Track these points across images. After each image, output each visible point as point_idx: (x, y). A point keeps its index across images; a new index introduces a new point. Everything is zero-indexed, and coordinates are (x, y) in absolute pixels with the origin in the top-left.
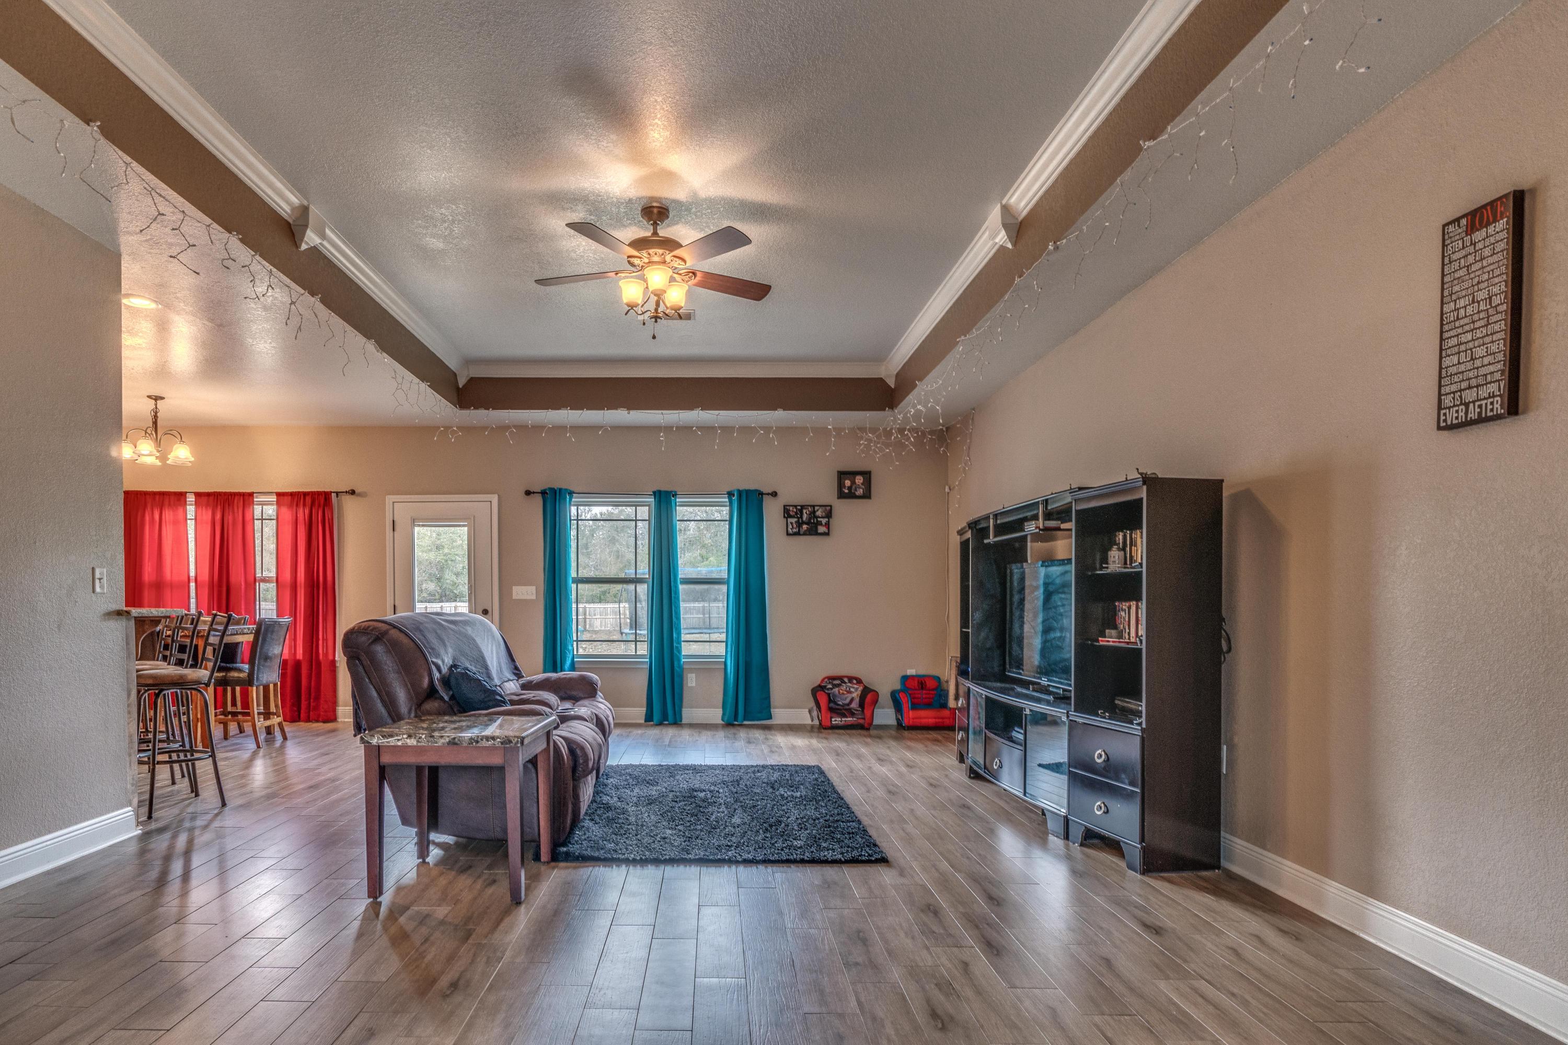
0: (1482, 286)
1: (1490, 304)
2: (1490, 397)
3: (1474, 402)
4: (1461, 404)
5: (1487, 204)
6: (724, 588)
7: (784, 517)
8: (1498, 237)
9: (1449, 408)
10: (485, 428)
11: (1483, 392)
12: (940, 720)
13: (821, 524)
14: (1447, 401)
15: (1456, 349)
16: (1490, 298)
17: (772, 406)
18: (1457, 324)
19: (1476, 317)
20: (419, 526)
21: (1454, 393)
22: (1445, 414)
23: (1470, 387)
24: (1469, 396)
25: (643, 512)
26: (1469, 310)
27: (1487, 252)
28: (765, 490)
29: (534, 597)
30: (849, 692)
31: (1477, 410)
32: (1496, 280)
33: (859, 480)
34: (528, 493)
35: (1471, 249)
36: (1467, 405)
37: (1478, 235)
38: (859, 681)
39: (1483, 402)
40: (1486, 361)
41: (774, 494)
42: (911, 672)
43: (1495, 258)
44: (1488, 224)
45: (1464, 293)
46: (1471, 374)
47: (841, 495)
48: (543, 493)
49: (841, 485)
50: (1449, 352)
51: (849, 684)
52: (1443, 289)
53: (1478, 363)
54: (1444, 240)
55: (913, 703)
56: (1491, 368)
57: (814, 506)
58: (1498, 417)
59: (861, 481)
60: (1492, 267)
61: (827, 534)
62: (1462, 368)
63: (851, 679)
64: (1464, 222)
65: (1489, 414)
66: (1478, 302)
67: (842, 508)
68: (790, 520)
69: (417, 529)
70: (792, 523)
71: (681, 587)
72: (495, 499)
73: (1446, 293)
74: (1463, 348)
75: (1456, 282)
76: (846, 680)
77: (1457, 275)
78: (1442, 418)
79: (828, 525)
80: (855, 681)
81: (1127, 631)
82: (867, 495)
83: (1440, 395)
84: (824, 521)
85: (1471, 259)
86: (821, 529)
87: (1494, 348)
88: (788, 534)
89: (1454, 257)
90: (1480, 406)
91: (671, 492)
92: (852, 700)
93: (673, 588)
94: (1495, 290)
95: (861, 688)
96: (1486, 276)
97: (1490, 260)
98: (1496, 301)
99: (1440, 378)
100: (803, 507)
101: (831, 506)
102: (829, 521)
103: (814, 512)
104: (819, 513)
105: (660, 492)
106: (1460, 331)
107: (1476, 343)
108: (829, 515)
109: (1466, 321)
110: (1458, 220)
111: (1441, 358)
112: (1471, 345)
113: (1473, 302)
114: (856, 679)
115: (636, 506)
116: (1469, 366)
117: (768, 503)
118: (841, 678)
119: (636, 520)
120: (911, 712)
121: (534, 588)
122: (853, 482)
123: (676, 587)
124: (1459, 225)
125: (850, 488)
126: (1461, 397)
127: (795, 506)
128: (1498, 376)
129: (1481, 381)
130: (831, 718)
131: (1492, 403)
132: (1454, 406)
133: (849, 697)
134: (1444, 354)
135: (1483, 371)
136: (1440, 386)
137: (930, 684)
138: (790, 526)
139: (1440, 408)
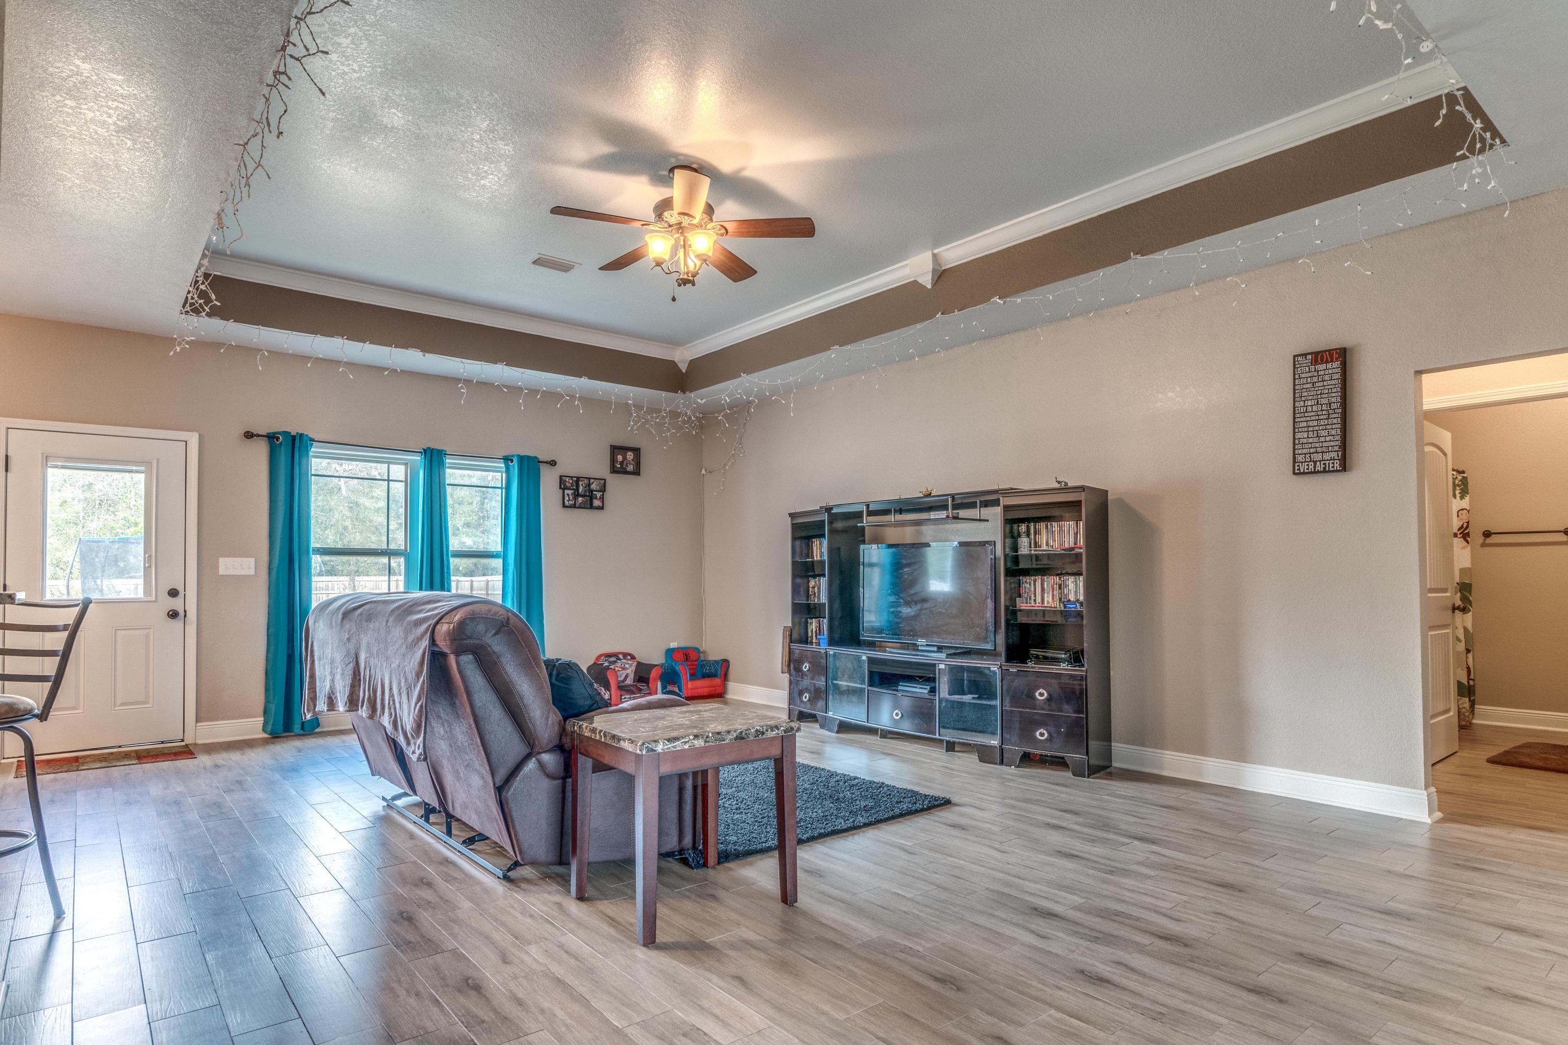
0: (1324, 396)
1: (1330, 407)
2: (1331, 460)
3: (1320, 461)
4: (1310, 461)
5: (1327, 351)
6: (498, 563)
7: (560, 488)
8: (1334, 371)
9: (1302, 462)
10: (220, 345)
11: (1327, 456)
12: (713, 689)
13: (596, 498)
14: (1300, 458)
15: (1306, 429)
16: (1330, 404)
17: (577, 372)
18: (1306, 415)
19: (1320, 413)
20: (56, 467)
21: (1305, 454)
22: (1298, 466)
23: (1316, 452)
24: (1318, 457)
25: (398, 471)
26: (1315, 408)
27: (1326, 378)
28: (541, 458)
29: (252, 572)
30: (624, 669)
31: (1322, 466)
32: (1334, 395)
33: (630, 456)
34: (249, 435)
35: (1316, 374)
36: (1315, 462)
37: (1321, 367)
38: (633, 658)
39: (1327, 462)
40: (1328, 439)
41: (553, 463)
42: (674, 645)
43: (1333, 382)
44: (1327, 362)
45: (1311, 398)
46: (1317, 445)
47: (614, 470)
48: (271, 438)
49: (613, 461)
50: (1300, 430)
51: (624, 661)
52: (1294, 393)
53: (1322, 439)
54: (1294, 365)
55: (691, 675)
56: (1332, 444)
57: (589, 479)
58: (1337, 471)
59: (632, 457)
60: (1330, 387)
61: (602, 508)
62: (1311, 440)
63: (625, 655)
64: (1309, 357)
65: (1331, 469)
66: (1322, 405)
67: (614, 482)
68: (567, 492)
69: (50, 471)
70: (568, 495)
71: (451, 560)
72: (194, 440)
73: (1297, 395)
74: (1311, 429)
75: (1304, 390)
76: (621, 656)
77: (1305, 386)
78: (1297, 468)
79: (602, 499)
80: (629, 657)
81: (1033, 598)
82: (637, 472)
83: (1294, 454)
84: (599, 495)
85: (1315, 379)
86: (597, 503)
87: (1334, 432)
88: (564, 506)
89: (1303, 376)
90: (1325, 464)
91: (442, 450)
92: (627, 676)
93: (445, 562)
94: (1334, 400)
95: (635, 664)
96: (1326, 391)
97: (1329, 383)
98: (1334, 406)
99: (1294, 444)
100: (578, 479)
101: (605, 480)
102: (603, 495)
103: (589, 485)
104: (593, 487)
105: (432, 450)
106: (1308, 419)
107: (1321, 428)
108: (603, 489)
109: (1313, 414)
110: (1305, 355)
111: (1294, 433)
112: (1317, 428)
113: (1318, 404)
114: (630, 655)
115: (389, 463)
116: (1316, 440)
117: (545, 471)
118: (615, 655)
119: (388, 480)
120: (690, 683)
121: (252, 560)
122: (625, 458)
123: (448, 561)
124: (1306, 358)
125: (622, 463)
126: (1310, 457)
127: (572, 477)
128: (1337, 448)
129: (1324, 449)
130: (621, 696)
131: (1333, 463)
132: (1305, 462)
133: (624, 673)
134: (1296, 430)
135: (1325, 444)
136: (1294, 449)
137: (693, 656)
138: (567, 498)
139: (1294, 462)
